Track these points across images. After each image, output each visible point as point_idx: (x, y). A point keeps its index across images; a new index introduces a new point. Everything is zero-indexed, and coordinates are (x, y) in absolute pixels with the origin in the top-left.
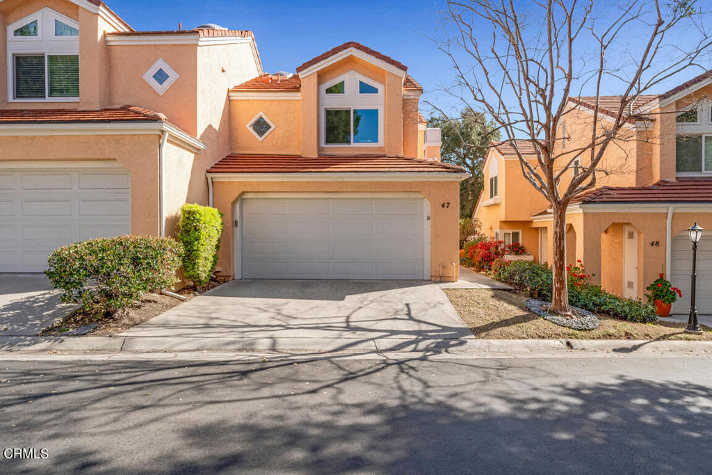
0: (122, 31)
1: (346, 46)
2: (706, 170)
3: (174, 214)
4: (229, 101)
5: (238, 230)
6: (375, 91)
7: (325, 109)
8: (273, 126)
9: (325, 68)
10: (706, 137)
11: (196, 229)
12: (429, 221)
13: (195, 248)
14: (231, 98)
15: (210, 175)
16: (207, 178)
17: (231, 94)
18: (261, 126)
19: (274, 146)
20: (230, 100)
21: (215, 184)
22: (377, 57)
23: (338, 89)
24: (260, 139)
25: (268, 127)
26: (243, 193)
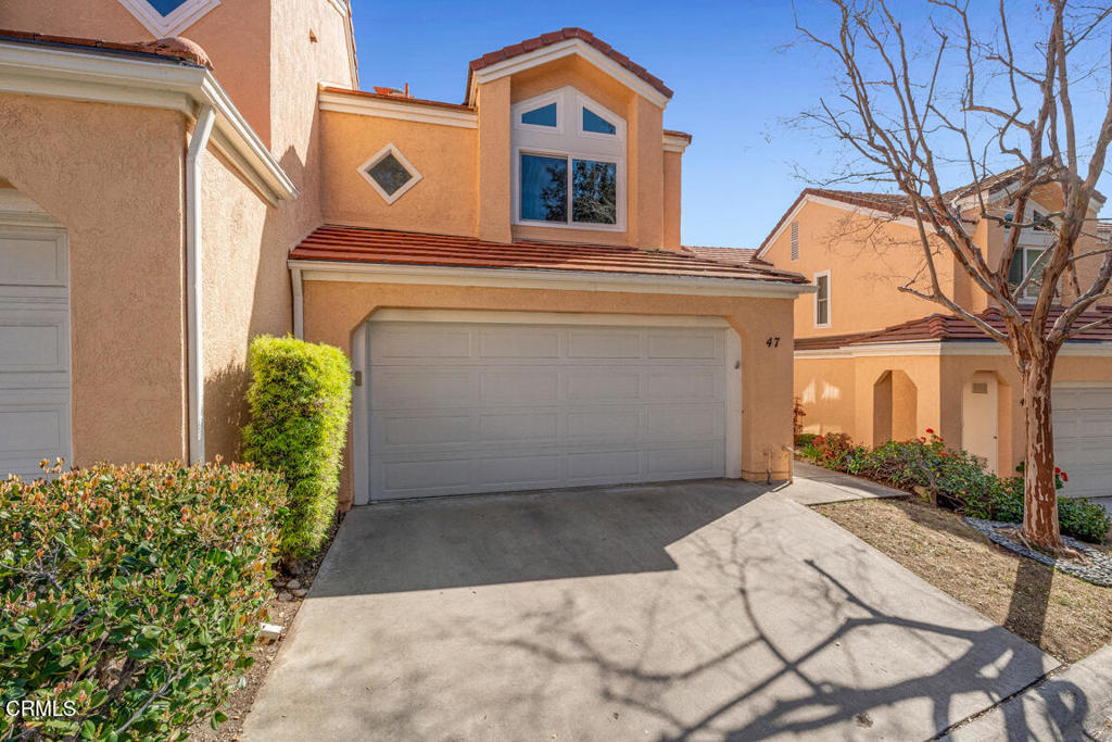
1: (566, 34)
2: (1028, 295)
3: (224, 367)
4: (321, 113)
5: (362, 392)
6: (611, 129)
7: (521, 152)
8: (416, 176)
9: (526, 71)
10: (1028, 251)
11: (305, 414)
12: (739, 371)
13: (306, 471)
14: (324, 107)
15: (297, 266)
16: (290, 271)
17: (326, 98)
18: (390, 173)
19: (419, 216)
20: (321, 111)
21: (310, 287)
22: (623, 65)
23: (547, 116)
24: (390, 199)
25: (406, 177)
26: (379, 308)
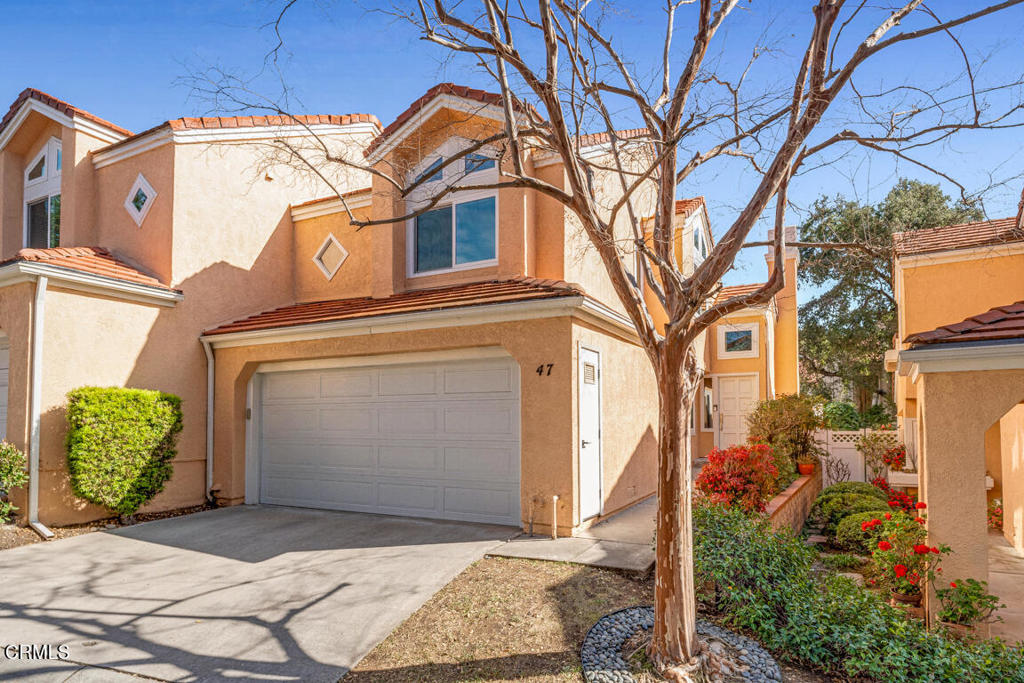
0: (115, 142)
4: (293, 225)
5: (251, 424)
14: (295, 219)
15: (209, 339)
16: (202, 344)
17: (296, 212)
19: (347, 285)
20: (293, 222)
21: (218, 354)
24: (330, 276)
